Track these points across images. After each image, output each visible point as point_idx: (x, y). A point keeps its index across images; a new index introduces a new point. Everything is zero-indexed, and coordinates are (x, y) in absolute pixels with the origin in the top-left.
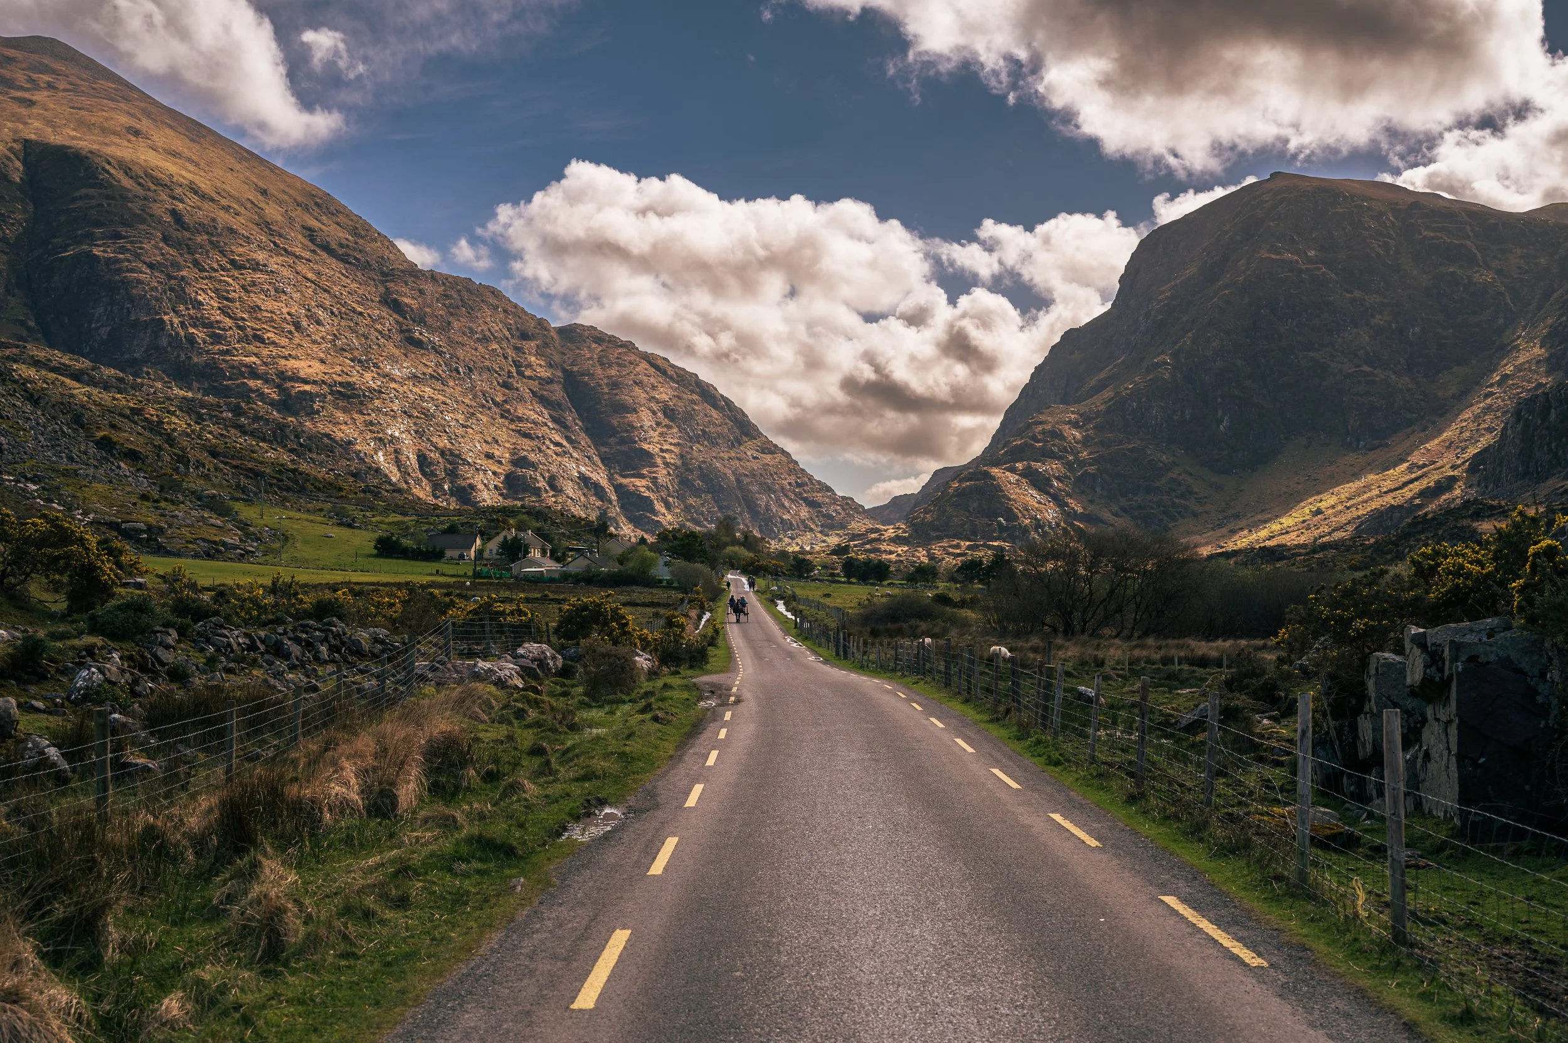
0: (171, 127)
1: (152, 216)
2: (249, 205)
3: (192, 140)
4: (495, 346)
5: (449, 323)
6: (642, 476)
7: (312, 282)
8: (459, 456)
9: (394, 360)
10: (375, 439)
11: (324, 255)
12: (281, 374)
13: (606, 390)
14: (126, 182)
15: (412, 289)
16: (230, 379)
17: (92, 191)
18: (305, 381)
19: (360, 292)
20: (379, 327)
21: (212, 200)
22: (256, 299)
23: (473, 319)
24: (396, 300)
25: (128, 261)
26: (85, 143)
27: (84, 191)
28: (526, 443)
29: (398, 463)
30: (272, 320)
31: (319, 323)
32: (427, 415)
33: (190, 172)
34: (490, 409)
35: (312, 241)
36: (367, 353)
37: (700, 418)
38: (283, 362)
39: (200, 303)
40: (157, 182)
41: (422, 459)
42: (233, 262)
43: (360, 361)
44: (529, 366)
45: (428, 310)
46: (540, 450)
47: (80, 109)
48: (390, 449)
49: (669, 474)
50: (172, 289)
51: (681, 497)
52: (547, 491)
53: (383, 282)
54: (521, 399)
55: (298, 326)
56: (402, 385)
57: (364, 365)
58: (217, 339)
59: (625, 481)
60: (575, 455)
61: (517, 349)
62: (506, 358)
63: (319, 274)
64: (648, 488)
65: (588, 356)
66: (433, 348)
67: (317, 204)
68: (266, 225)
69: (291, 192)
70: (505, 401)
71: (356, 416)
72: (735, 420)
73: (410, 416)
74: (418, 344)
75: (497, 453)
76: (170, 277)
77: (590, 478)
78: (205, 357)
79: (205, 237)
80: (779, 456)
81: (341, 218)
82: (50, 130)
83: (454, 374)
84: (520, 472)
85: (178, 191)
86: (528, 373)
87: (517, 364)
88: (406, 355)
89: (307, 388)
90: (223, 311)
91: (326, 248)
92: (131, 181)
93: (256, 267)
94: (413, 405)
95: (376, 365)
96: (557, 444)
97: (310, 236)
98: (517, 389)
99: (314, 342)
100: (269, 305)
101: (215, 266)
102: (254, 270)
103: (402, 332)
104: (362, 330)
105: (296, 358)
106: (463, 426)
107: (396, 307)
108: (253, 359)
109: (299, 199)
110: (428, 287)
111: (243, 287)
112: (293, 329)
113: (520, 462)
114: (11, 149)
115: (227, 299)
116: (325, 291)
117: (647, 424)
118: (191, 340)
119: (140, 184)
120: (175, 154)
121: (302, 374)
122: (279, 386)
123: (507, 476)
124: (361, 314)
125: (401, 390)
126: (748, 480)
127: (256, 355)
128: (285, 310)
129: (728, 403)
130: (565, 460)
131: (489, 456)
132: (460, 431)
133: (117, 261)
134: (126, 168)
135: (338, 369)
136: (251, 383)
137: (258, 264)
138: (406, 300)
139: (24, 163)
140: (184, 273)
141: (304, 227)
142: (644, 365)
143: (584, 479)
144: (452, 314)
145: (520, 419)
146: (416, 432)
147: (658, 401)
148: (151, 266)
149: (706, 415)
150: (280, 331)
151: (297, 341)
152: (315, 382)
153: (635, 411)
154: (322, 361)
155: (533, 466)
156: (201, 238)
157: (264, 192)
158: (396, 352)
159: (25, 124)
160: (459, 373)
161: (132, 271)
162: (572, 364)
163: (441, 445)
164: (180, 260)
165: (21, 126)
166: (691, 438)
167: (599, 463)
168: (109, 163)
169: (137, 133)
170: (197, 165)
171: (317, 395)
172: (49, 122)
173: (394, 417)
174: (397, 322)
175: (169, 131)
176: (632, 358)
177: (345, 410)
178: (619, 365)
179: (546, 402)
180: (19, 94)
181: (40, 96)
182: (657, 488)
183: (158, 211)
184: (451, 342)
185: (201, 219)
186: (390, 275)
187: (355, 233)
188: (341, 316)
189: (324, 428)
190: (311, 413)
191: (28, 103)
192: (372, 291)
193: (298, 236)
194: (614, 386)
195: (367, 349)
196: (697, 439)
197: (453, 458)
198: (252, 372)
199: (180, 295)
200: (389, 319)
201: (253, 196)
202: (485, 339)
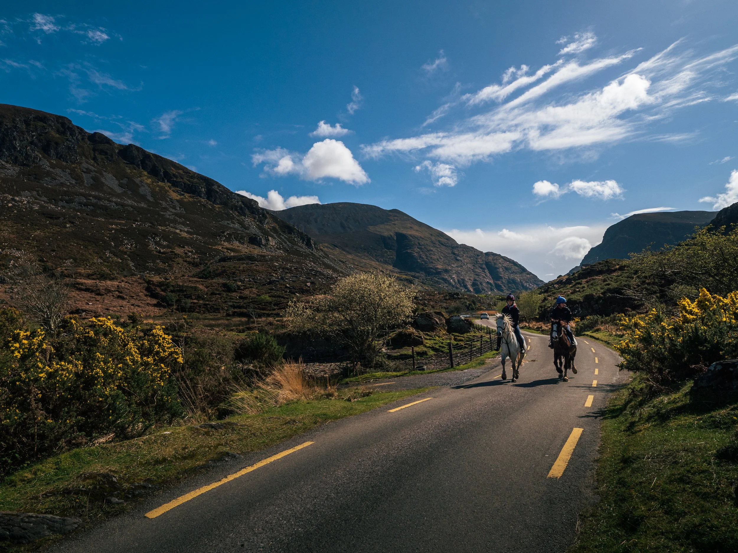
2: (429, 238)
4: (472, 258)
5: (464, 255)
7: (440, 252)
8: (465, 280)
9: (454, 264)
10: (451, 278)
11: (442, 246)
12: (436, 268)
13: (493, 265)
14: (411, 238)
15: (456, 249)
16: (428, 269)
17: (406, 240)
19: (448, 252)
20: (451, 258)
21: (424, 239)
23: (468, 254)
24: (454, 252)
25: (413, 252)
26: (405, 232)
28: (477, 277)
29: (454, 281)
30: (434, 259)
31: (441, 259)
32: (459, 273)
33: (420, 234)
34: (471, 270)
37: (513, 269)
38: (436, 266)
39: (423, 258)
40: (415, 237)
41: (458, 280)
42: (428, 250)
43: (448, 265)
44: (479, 261)
45: (460, 253)
46: (480, 277)
48: (453, 279)
49: (505, 280)
51: (508, 285)
54: (477, 268)
55: (438, 260)
56: (455, 268)
58: (426, 263)
60: (487, 278)
61: (477, 258)
62: (474, 260)
63: (441, 250)
65: (490, 258)
66: (461, 261)
68: (432, 242)
70: (473, 269)
73: (456, 274)
74: (458, 260)
76: (419, 254)
78: (424, 266)
80: (524, 274)
81: (445, 237)
82: (399, 229)
84: (475, 282)
85: (419, 238)
86: (478, 263)
87: (476, 261)
88: (456, 262)
90: (427, 259)
91: (442, 244)
93: (432, 251)
94: (457, 271)
95: (451, 265)
97: (440, 242)
98: (476, 266)
99: (441, 262)
100: (433, 257)
101: (425, 251)
103: (455, 258)
104: (448, 259)
105: (438, 265)
107: (454, 254)
109: (437, 234)
110: (460, 249)
111: (429, 254)
113: (475, 280)
114: (394, 234)
115: (427, 257)
116: (442, 253)
117: (501, 271)
118: (422, 264)
119: (413, 238)
120: (417, 231)
121: (439, 268)
122: (436, 270)
123: (473, 283)
124: (448, 256)
126: (523, 281)
127: (432, 265)
128: (436, 257)
129: (520, 265)
130: (485, 279)
131: (470, 279)
132: (465, 275)
133: (411, 252)
134: (411, 236)
135: (444, 266)
136: (432, 270)
138: (456, 252)
139: (396, 236)
140: (421, 253)
141: (438, 240)
142: (502, 259)
143: (488, 282)
144: (464, 253)
145: (476, 272)
146: (457, 276)
147: (504, 266)
148: (416, 252)
149: (515, 268)
150: (435, 261)
151: (438, 262)
152: (441, 269)
153: (499, 269)
154: (442, 265)
155: (477, 281)
156: (423, 247)
157: (431, 235)
158: (454, 262)
160: (465, 264)
161: (413, 254)
162: (487, 260)
163: (461, 278)
164: (420, 251)
165: (395, 229)
167: (492, 279)
168: (408, 235)
169: (411, 228)
170: (421, 232)
171: (441, 271)
173: (454, 274)
176: (499, 258)
177: (446, 273)
178: (496, 260)
179: (481, 268)
180: (393, 223)
181: (396, 222)
182: (503, 283)
183: (416, 243)
184: (464, 259)
185: (423, 243)
186: (453, 248)
187: (447, 240)
188: (445, 257)
189: (443, 276)
190: (440, 274)
191: (395, 224)
192: (450, 251)
193: (437, 243)
194: (495, 264)
195: (449, 262)
196: (512, 273)
197: (463, 280)
198: (431, 268)
199: (420, 257)
200: (453, 256)
201: (430, 236)
202: (470, 257)
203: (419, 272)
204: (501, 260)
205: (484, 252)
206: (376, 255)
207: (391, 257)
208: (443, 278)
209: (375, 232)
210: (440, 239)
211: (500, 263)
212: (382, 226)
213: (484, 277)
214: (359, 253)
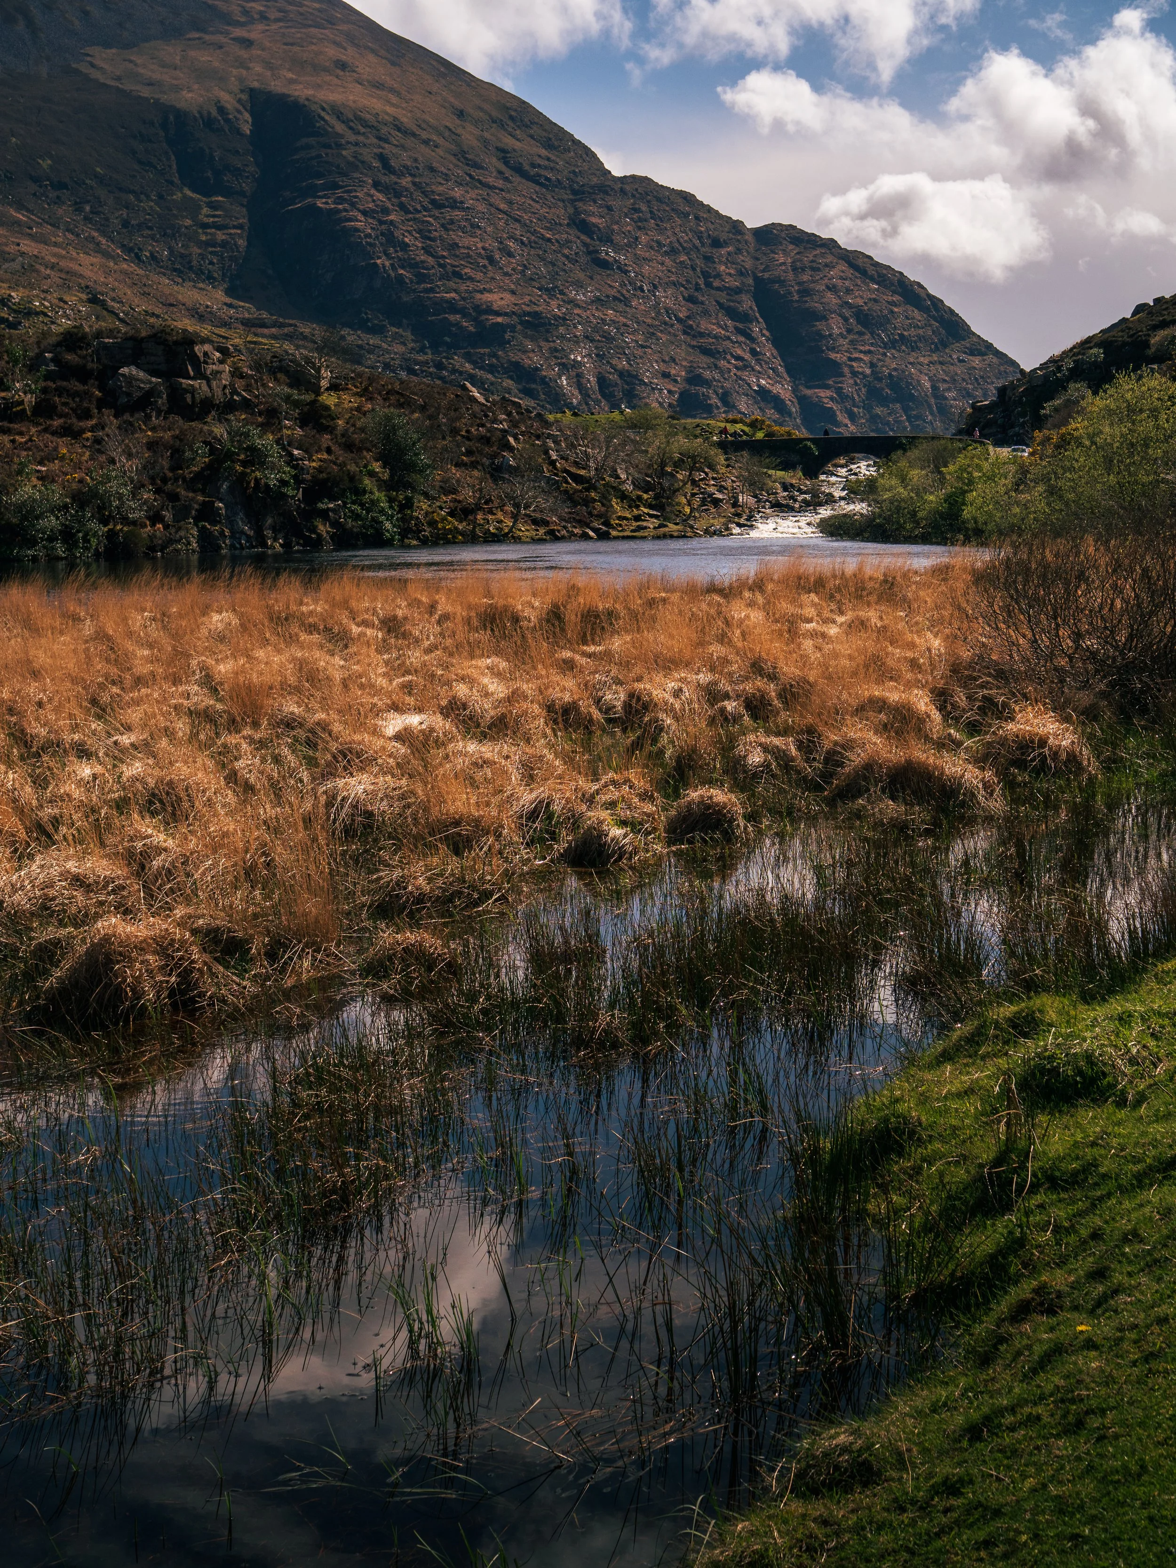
0: (373, 51)
1: (363, 162)
2: (447, 134)
3: (393, 64)
4: (683, 258)
5: (637, 238)
6: (827, 387)
7: (505, 213)
8: (636, 377)
9: (579, 285)
10: (559, 364)
11: (517, 179)
12: (477, 308)
13: (796, 297)
14: (340, 128)
15: (601, 206)
16: (434, 314)
17: (312, 140)
18: (498, 314)
19: (550, 217)
20: (566, 251)
21: (414, 135)
22: (455, 236)
23: (661, 230)
24: (584, 220)
25: (346, 210)
26: (301, 91)
27: (304, 141)
28: (704, 360)
29: (580, 387)
30: (468, 256)
31: (510, 255)
32: (608, 338)
33: (393, 105)
34: (672, 326)
35: (506, 163)
36: (553, 279)
37: (899, 321)
38: (478, 296)
39: (407, 245)
40: (365, 124)
41: (602, 381)
42: (433, 202)
43: (547, 290)
44: (718, 276)
45: (615, 227)
46: (716, 366)
47: (292, 44)
48: (573, 374)
49: (856, 384)
50: (382, 234)
51: (868, 408)
52: (718, 408)
53: (572, 201)
54: (706, 313)
55: (491, 260)
56: (585, 309)
57: (550, 292)
58: (422, 278)
59: (809, 392)
60: (758, 368)
61: (708, 259)
62: (694, 269)
63: (510, 203)
64: (832, 399)
65: (782, 260)
66: (619, 268)
67: (511, 118)
68: (462, 155)
69: (486, 107)
70: (688, 317)
71: (542, 344)
72: (941, 320)
73: (592, 341)
74: (604, 265)
75: (673, 372)
76: (381, 222)
77: (769, 391)
78: (412, 296)
79: (409, 179)
80: (990, 357)
81: (535, 130)
82: (269, 73)
83: (639, 293)
84: (693, 389)
85: (384, 130)
86: (716, 283)
87: (706, 275)
88: (591, 278)
89: (500, 320)
90: (427, 251)
91: (519, 170)
92: (343, 126)
93: (455, 204)
94: (596, 329)
95: (562, 293)
96: (738, 358)
97: (504, 158)
98: (702, 303)
99: (506, 274)
100: (466, 241)
101: (419, 207)
102: (452, 208)
103: (589, 253)
104: (550, 257)
105: (490, 291)
106: (642, 346)
107: (584, 227)
108: (453, 295)
109: (495, 114)
110: (616, 203)
111: (443, 226)
112: (486, 262)
113: (695, 379)
114: (239, 101)
115: (430, 239)
116: (517, 220)
117: (836, 331)
118: (400, 279)
119: (351, 128)
120: (378, 85)
121: (495, 307)
122: (475, 320)
123: (681, 394)
124: (549, 240)
125: (584, 315)
126: (946, 386)
127: (455, 291)
128: (480, 245)
129: (937, 303)
130: (745, 375)
131: (666, 375)
132: (639, 352)
133: (338, 211)
134: (338, 112)
135: (527, 299)
136: (453, 318)
137: (455, 201)
138: (594, 220)
139: (252, 115)
140: (392, 217)
141: (497, 148)
142: (842, 266)
143: (763, 393)
144: (640, 228)
145: (701, 335)
146: (597, 355)
147: (850, 306)
148: (364, 213)
149: (907, 318)
150: (476, 266)
151: (490, 274)
152: (506, 314)
153: (824, 318)
154: (513, 292)
155: (707, 383)
156: (406, 181)
157: (461, 114)
158: (581, 275)
159: (248, 69)
160: (643, 291)
161: (350, 220)
162: (763, 271)
163: (620, 367)
164: (389, 205)
165: (244, 72)
166: (885, 344)
167: (785, 375)
168: (323, 109)
169: (343, 66)
170: (398, 94)
171: (508, 326)
172: (269, 66)
173: (577, 342)
174: (585, 244)
175: (372, 58)
176: (829, 259)
177: (533, 339)
178: (813, 269)
179: (732, 313)
180: (238, 32)
181: (255, 32)
182: (842, 398)
183: (367, 154)
184: (637, 259)
185: (405, 158)
186: (579, 193)
187: (548, 145)
188: (531, 245)
189: (514, 357)
190: (503, 343)
191: (247, 43)
192: (561, 213)
193: (493, 162)
194: (805, 292)
195: (554, 277)
196: (893, 344)
197: (630, 379)
198: (452, 307)
199: (390, 239)
200: (577, 241)
201: (451, 121)
202: (673, 252)
203: (377, 330)
204: (838, 272)
205: (749, 225)
206: (126, 224)
207: (220, 236)
208: (517, 365)
209: (128, 86)
210: (509, 142)
211: (832, 288)
212: (171, 51)
213: (746, 367)
214: (20, 206)
